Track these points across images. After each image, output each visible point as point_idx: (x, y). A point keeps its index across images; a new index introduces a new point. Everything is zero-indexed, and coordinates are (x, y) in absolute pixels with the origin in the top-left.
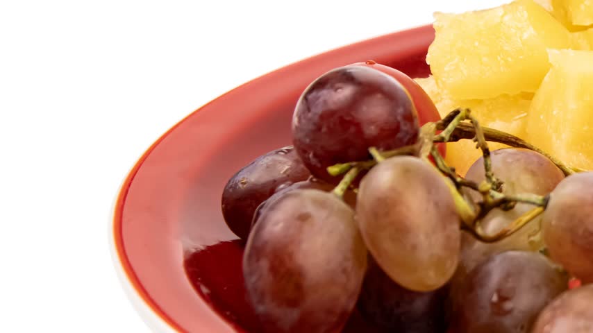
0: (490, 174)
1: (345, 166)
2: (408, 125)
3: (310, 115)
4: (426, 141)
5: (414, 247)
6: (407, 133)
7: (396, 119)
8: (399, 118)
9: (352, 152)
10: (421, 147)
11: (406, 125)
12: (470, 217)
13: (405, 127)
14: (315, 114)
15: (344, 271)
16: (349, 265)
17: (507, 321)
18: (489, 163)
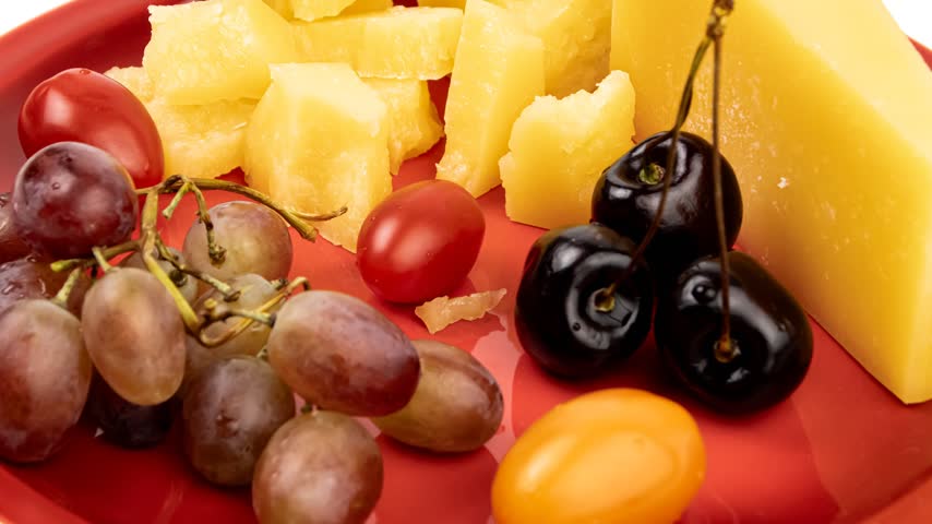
0: (212, 245)
1: (67, 262)
2: (128, 215)
3: (28, 208)
4: (150, 233)
5: (141, 371)
6: (127, 223)
7: (114, 212)
8: (119, 212)
9: (72, 249)
10: (144, 243)
11: (125, 216)
12: (194, 324)
13: (125, 219)
14: (32, 209)
15: (71, 390)
16: (75, 383)
17: (233, 443)
18: (212, 235)
